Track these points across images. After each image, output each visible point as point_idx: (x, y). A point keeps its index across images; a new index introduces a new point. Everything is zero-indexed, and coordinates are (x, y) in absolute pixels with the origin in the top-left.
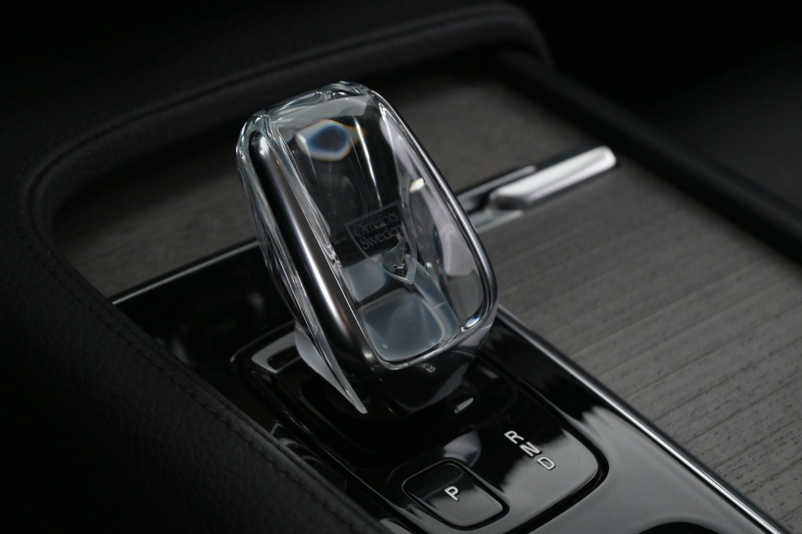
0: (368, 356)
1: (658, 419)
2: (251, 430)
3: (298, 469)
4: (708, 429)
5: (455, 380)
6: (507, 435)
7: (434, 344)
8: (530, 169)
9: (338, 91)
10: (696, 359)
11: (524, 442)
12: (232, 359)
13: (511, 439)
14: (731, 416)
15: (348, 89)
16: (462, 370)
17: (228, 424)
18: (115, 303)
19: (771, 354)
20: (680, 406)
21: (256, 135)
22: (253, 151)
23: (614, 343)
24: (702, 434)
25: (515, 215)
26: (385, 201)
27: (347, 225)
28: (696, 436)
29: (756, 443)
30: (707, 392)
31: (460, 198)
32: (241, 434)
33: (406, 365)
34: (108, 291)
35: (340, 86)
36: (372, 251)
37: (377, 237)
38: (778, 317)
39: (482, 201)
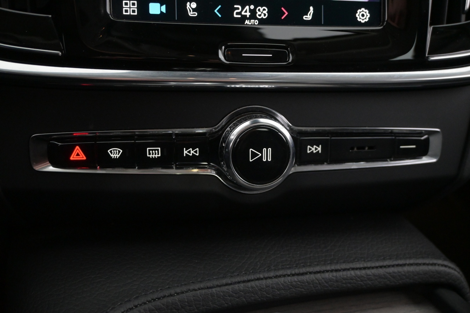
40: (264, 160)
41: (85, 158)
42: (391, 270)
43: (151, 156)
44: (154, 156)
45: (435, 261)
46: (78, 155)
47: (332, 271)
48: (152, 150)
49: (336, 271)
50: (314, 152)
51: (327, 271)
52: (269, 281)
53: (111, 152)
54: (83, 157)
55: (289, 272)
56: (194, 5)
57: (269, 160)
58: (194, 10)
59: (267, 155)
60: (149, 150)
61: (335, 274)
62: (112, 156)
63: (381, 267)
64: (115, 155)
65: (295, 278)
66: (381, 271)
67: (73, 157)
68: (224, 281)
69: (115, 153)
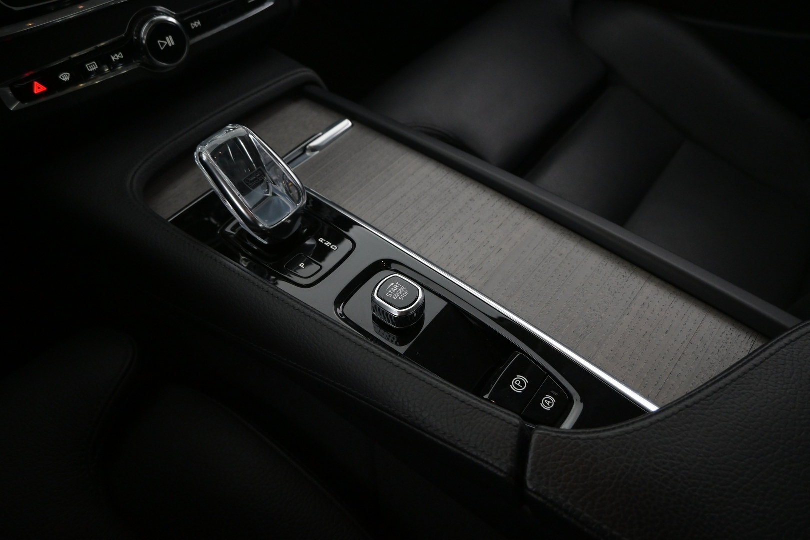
0: (261, 226)
1: (374, 222)
2: (225, 261)
3: (243, 272)
4: (391, 222)
5: (299, 224)
6: (320, 240)
7: (289, 213)
8: (321, 134)
9: (229, 129)
10: (386, 197)
11: (326, 242)
12: (219, 233)
13: (321, 241)
14: (398, 216)
15: (233, 128)
16: (300, 219)
17: (216, 260)
18: (169, 221)
19: (411, 189)
20: (381, 216)
21: (200, 154)
22: (201, 159)
23: (356, 196)
24: (389, 224)
25: (317, 153)
26: (257, 166)
27: (243, 180)
28: (387, 226)
29: (407, 224)
30: (390, 208)
31: (284, 159)
32: (221, 263)
33: (276, 225)
34: (165, 217)
35: (230, 127)
36: (254, 188)
37: (255, 182)
38: (413, 175)
39: (305, 150)
40: (170, 45)
41: (45, 89)
43: (91, 70)
44: (93, 69)
45: (296, 71)
46: (39, 88)
48: (90, 65)
49: (243, 100)
50: (197, 26)
53: (62, 77)
54: (43, 89)
57: (173, 44)
59: (170, 41)
60: (88, 66)
62: (64, 80)
64: (66, 79)
67: (36, 91)
69: (65, 77)
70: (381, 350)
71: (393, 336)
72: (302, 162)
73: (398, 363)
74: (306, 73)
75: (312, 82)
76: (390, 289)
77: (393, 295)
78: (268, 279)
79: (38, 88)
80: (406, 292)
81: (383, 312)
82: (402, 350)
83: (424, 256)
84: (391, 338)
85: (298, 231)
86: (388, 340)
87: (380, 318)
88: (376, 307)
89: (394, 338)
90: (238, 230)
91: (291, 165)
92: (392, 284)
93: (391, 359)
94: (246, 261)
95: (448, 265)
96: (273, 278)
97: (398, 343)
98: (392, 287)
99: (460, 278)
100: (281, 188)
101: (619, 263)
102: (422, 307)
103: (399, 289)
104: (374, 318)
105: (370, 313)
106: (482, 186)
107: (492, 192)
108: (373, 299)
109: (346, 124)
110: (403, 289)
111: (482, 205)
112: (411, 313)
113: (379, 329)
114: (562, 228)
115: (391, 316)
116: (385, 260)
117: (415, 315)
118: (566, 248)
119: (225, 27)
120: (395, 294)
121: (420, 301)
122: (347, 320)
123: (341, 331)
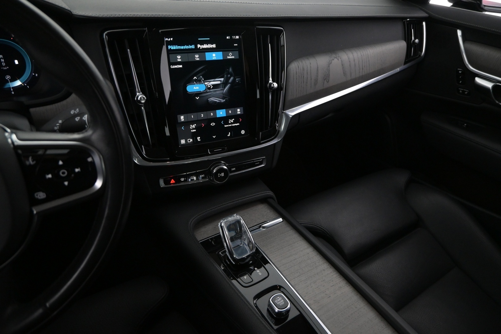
0: (234, 256)
1: (279, 267)
5: (249, 259)
7: (247, 254)
8: (269, 222)
9: (234, 216)
10: (288, 257)
11: (255, 268)
12: (216, 253)
14: (290, 268)
16: (250, 257)
17: (214, 265)
18: (200, 243)
19: (299, 257)
21: (221, 223)
22: (221, 225)
25: (265, 230)
26: (240, 233)
29: (293, 273)
30: (288, 263)
33: (241, 258)
36: (236, 240)
38: (302, 251)
39: (260, 227)
40: (222, 176)
42: (255, 196)
44: (193, 179)
45: (266, 192)
47: (241, 199)
48: (192, 177)
49: (242, 199)
50: (234, 170)
51: (239, 200)
52: (226, 205)
54: (174, 182)
55: (230, 202)
56: (199, 138)
58: (199, 139)
59: (223, 174)
61: (241, 200)
62: (182, 180)
63: (253, 196)
65: (232, 203)
66: (253, 197)
67: (171, 182)
68: (215, 207)
70: (266, 323)
71: (273, 320)
72: (257, 232)
73: (271, 331)
74: (270, 193)
75: (271, 197)
76: (277, 299)
77: (278, 302)
78: (230, 278)
79: (173, 181)
80: (283, 303)
81: (272, 308)
82: (276, 327)
83: (296, 289)
84: (272, 321)
85: (248, 262)
86: (271, 321)
87: (270, 310)
88: (269, 305)
89: (273, 321)
90: (224, 254)
91: (252, 232)
92: (279, 297)
93: (269, 328)
94: (223, 267)
95: (305, 296)
96: (232, 278)
97: (275, 324)
98: (278, 299)
99: (308, 304)
100: (246, 242)
101: (382, 320)
102: (288, 311)
103: (281, 300)
104: (268, 310)
105: (266, 307)
106: (330, 265)
107: (334, 270)
108: (269, 301)
109: (280, 220)
110: (282, 301)
111: (328, 274)
112: (283, 312)
113: (268, 315)
114: (360, 295)
115: (275, 311)
116: (279, 286)
117: (284, 314)
118: (360, 305)
119: (244, 171)
120: (279, 302)
121: (288, 308)
122: (257, 307)
123: (253, 310)
